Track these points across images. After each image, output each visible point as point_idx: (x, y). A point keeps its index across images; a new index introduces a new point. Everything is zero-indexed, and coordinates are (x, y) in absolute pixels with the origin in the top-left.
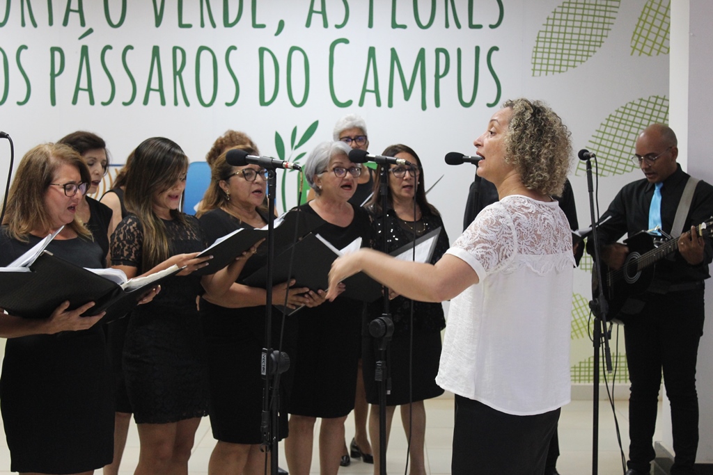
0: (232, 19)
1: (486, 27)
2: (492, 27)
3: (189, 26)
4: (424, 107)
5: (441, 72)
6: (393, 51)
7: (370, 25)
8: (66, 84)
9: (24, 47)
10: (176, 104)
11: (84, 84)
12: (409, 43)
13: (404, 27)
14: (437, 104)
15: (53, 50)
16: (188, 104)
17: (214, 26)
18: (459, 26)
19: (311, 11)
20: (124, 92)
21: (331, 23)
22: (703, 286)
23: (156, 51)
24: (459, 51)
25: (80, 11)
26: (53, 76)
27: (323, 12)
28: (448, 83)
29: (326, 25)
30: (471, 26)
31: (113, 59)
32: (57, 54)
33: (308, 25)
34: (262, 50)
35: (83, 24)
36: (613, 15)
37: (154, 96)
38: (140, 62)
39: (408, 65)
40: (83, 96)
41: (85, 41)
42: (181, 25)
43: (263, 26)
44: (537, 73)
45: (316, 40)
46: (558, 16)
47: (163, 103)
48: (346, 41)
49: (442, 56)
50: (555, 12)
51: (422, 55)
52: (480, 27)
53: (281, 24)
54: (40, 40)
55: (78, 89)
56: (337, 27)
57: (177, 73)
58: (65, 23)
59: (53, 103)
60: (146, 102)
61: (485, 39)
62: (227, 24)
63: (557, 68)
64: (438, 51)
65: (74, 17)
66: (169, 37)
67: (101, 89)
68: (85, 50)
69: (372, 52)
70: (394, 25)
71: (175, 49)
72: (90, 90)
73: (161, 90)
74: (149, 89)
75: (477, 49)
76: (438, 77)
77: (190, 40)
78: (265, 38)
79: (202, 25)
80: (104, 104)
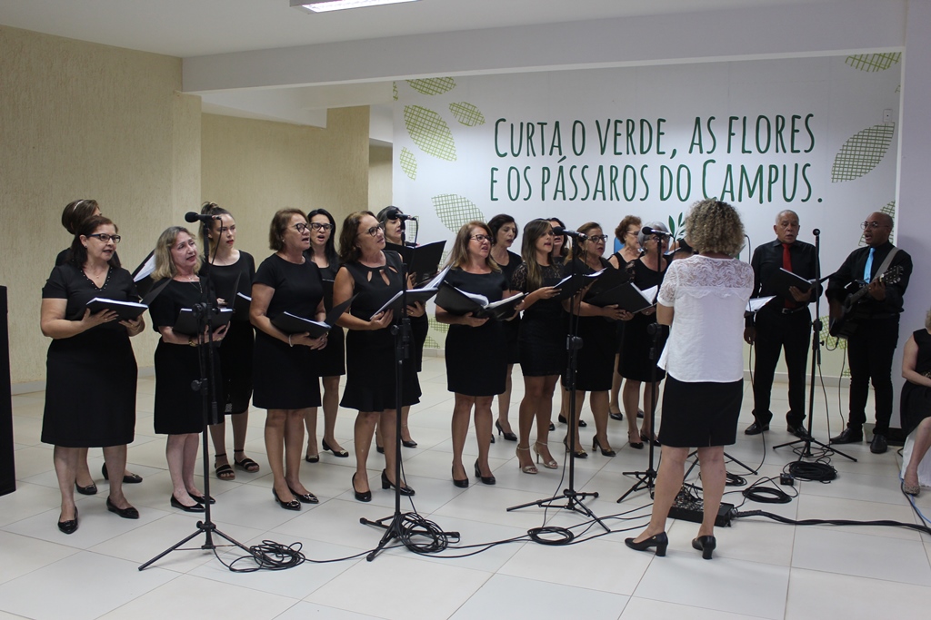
0: (645, 150)
1: (802, 151)
2: (806, 151)
3: (620, 154)
4: (761, 202)
5: (773, 180)
6: (742, 166)
7: (729, 152)
8: (550, 188)
9: (528, 168)
10: (612, 199)
11: (560, 188)
12: (752, 162)
13: (750, 152)
14: (770, 200)
15: (544, 169)
16: (618, 200)
17: (635, 153)
18: (785, 151)
19: (693, 144)
20: (582, 193)
21: (705, 150)
22: (898, 317)
23: (601, 168)
24: (784, 166)
25: (559, 147)
26: (544, 183)
27: (700, 144)
28: (777, 187)
29: (701, 152)
30: (793, 151)
31: (577, 174)
32: (546, 171)
33: (690, 152)
34: (662, 167)
35: (560, 154)
36: (887, 143)
37: (599, 195)
38: (592, 175)
39: (752, 175)
40: (560, 195)
41: (561, 164)
42: (616, 153)
43: (664, 153)
44: (835, 180)
45: (695, 161)
46: (850, 144)
47: (604, 199)
48: (714, 161)
49: (773, 169)
50: (848, 142)
51: (761, 169)
52: (798, 151)
53: (675, 152)
54: (537, 163)
55: (557, 191)
56: (708, 153)
57: (613, 181)
58: (551, 154)
59: (543, 199)
60: (594, 199)
61: (801, 159)
62: (642, 152)
63: (849, 177)
64: (771, 167)
65: (556, 150)
66: (608, 160)
67: (570, 192)
68: (561, 168)
69: (729, 167)
70: (744, 151)
71: (612, 167)
72: (563, 191)
73: (603, 191)
74: (596, 191)
75: (796, 165)
76: (770, 183)
77: (620, 162)
78: (664, 159)
79: (628, 153)
80: (571, 199)
